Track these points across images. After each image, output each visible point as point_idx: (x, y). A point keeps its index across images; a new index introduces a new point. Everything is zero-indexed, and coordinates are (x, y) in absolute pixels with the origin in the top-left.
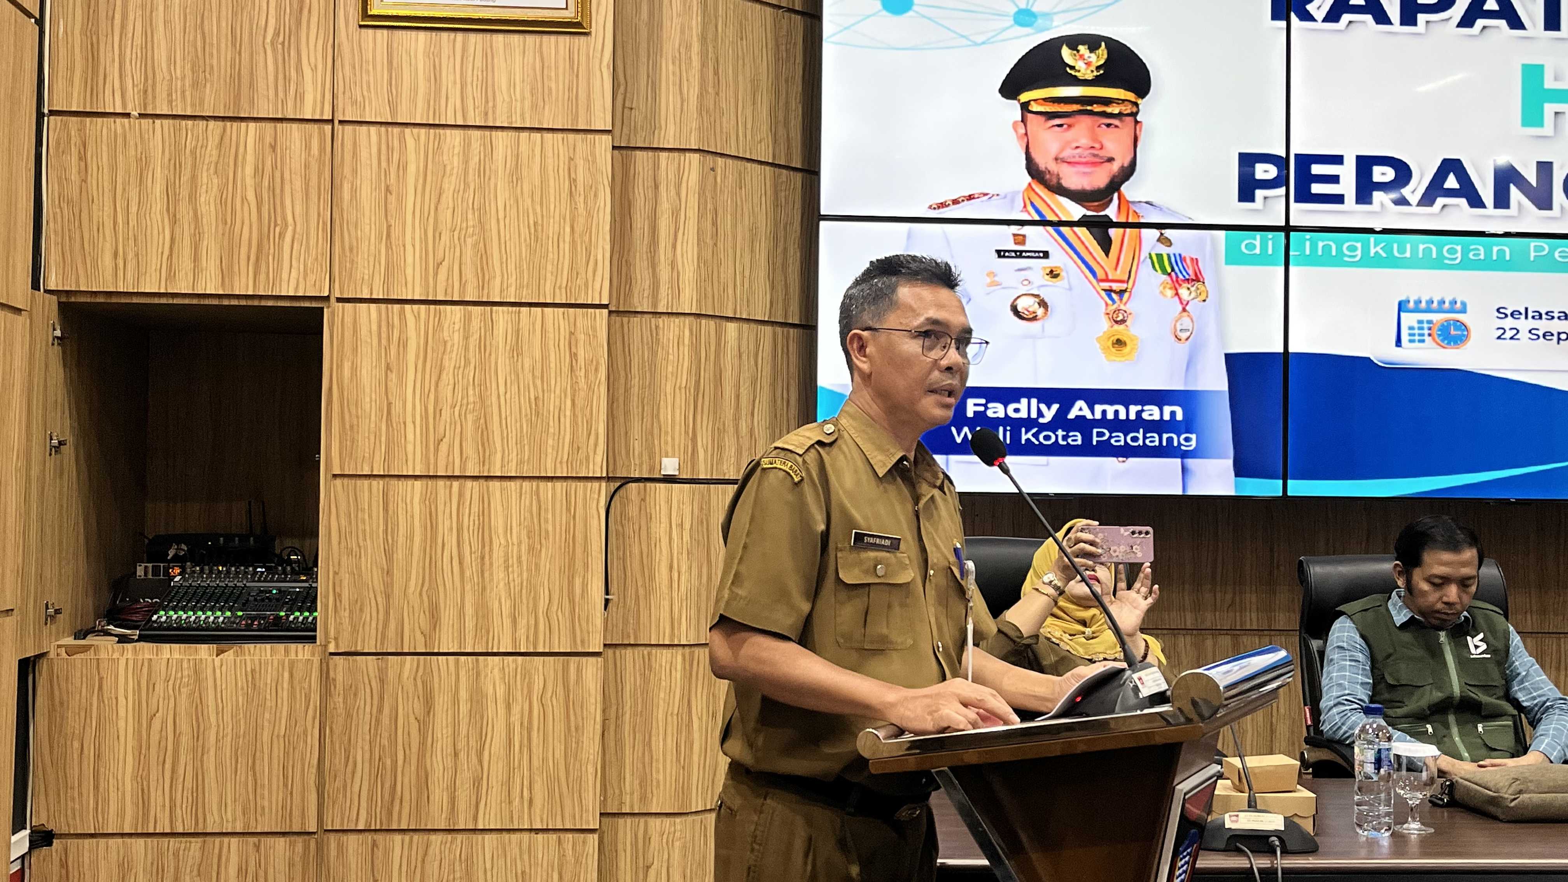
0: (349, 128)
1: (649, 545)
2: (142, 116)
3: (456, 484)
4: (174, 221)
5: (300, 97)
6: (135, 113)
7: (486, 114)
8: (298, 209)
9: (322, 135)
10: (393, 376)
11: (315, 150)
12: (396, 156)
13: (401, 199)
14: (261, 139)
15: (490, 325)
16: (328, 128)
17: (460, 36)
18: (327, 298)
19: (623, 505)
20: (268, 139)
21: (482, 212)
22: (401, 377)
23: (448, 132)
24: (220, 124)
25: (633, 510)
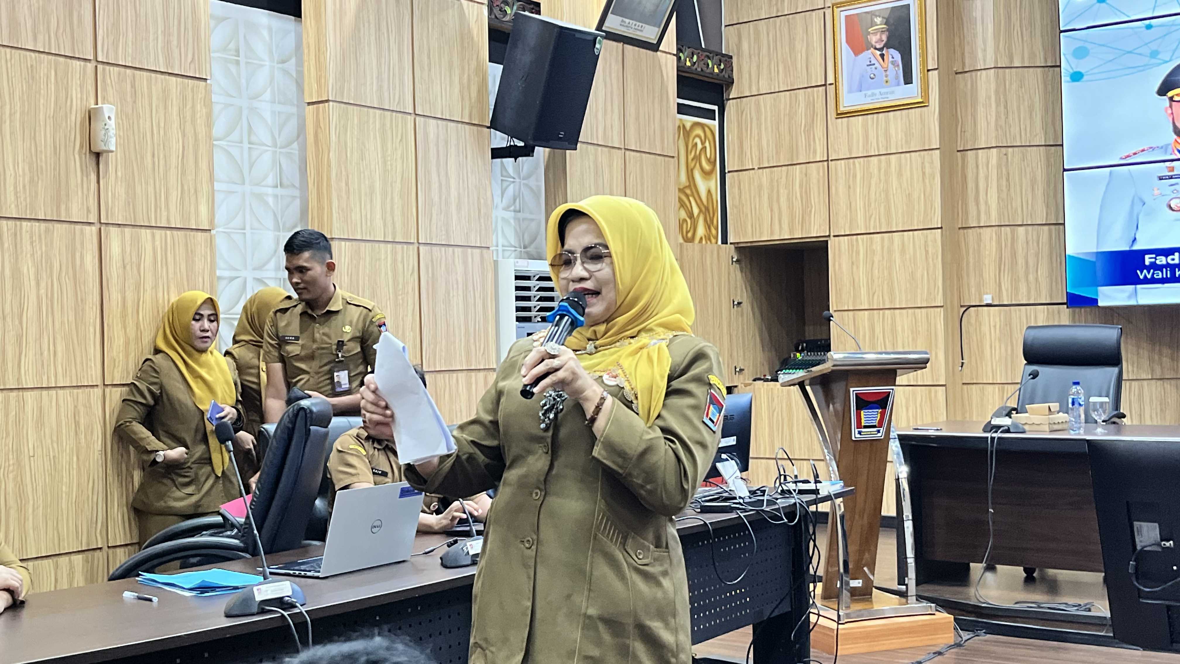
0: (833, 162)
1: (981, 336)
2: (759, 168)
3: (881, 312)
4: (772, 210)
5: (815, 152)
6: (756, 168)
7: (887, 148)
8: (816, 200)
9: (823, 166)
10: (855, 267)
11: (821, 174)
12: (852, 172)
13: (855, 190)
14: (801, 172)
15: (892, 241)
16: (826, 163)
17: (875, 115)
18: (829, 236)
19: (968, 318)
20: (804, 171)
21: (887, 192)
22: (858, 267)
23: (872, 158)
24: (786, 167)
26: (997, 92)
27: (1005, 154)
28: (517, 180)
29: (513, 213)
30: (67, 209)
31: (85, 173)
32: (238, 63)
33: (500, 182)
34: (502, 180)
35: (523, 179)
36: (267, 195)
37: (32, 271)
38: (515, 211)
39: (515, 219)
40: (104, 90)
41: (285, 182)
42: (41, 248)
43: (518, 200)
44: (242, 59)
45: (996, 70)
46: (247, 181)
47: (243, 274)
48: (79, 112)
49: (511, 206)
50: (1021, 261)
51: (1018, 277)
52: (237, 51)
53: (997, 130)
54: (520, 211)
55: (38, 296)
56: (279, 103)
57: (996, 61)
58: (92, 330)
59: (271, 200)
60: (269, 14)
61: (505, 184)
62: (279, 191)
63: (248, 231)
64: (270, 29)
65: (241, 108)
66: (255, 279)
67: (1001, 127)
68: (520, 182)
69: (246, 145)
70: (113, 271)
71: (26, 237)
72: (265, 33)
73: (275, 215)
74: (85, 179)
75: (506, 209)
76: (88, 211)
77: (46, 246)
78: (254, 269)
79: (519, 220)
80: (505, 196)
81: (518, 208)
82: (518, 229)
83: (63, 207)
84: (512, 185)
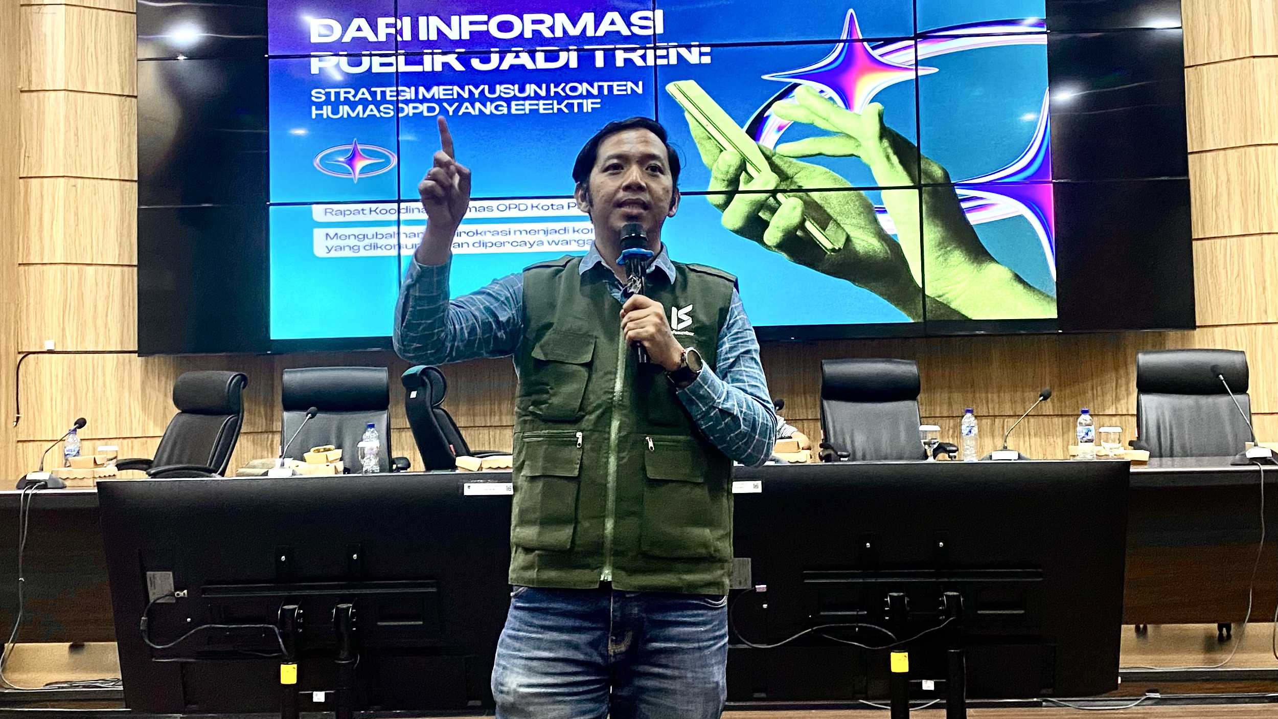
1: (40, 387)
19: (27, 366)
25: (31, 368)
26: (67, 118)
27: (75, 186)
45: (67, 92)
50: (89, 304)
51: (85, 321)
53: (65, 158)
57: (67, 83)
67: (70, 156)
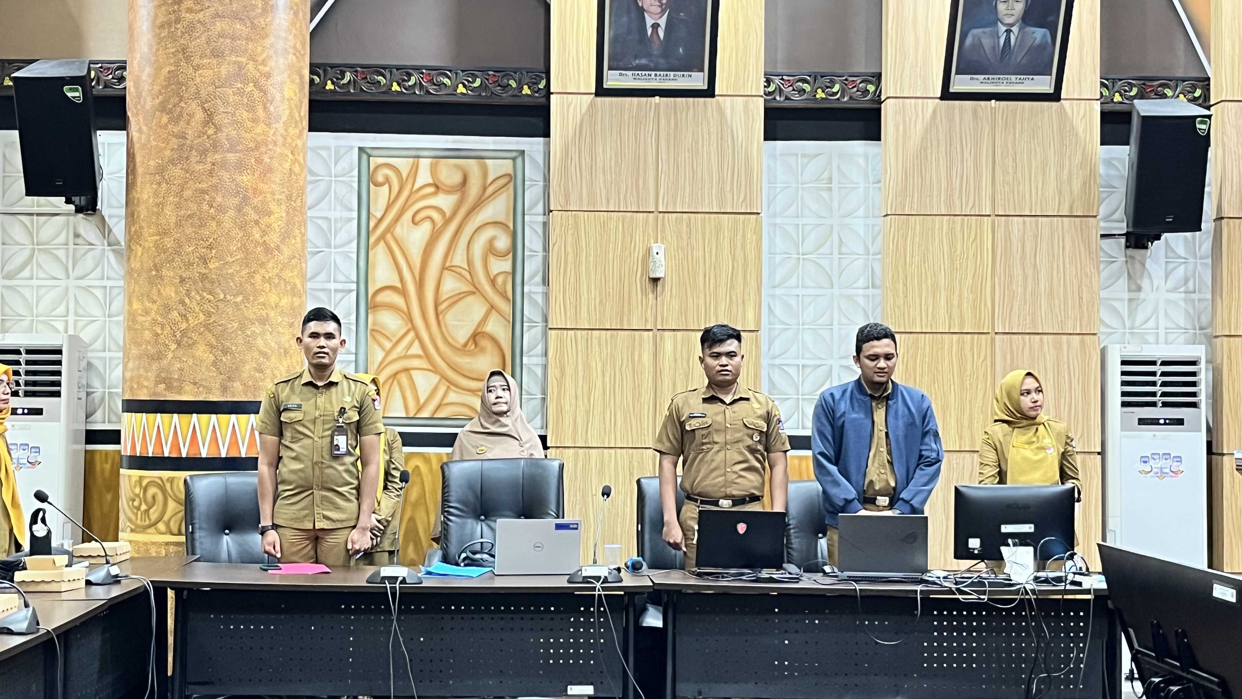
28: (1192, 260)
29: (1183, 295)
30: (629, 320)
31: (645, 294)
32: (830, 189)
33: (1164, 264)
34: (1166, 262)
35: (1201, 258)
36: (857, 295)
37: (599, 366)
38: (1186, 292)
39: (1185, 300)
40: (663, 231)
41: (878, 282)
42: (607, 349)
43: (1191, 281)
44: (835, 185)
46: (836, 285)
47: (830, 362)
48: (641, 250)
49: (1180, 288)
52: (830, 180)
54: (1194, 292)
55: (603, 382)
56: (874, 217)
58: (646, 407)
59: (861, 300)
60: (866, 144)
61: (1171, 266)
62: (871, 291)
63: (836, 327)
64: (866, 156)
65: (832, 226)
66: (841, 366)
68: (1196, 263)
69: (836, 256)
70: (666, 363)
71: (595, 342)
72: (861, 161)
73: (865, 310)
74: (644, 298)
75: (1175, 290)
76: (646, 320)
77: (611, 347)
78: (841, 358)
79: (1193, 300)
80: (1171, 277)
81: (1191, 288)
82: (1191, 311)
83: (625, 319)
84: (1182, 267)
